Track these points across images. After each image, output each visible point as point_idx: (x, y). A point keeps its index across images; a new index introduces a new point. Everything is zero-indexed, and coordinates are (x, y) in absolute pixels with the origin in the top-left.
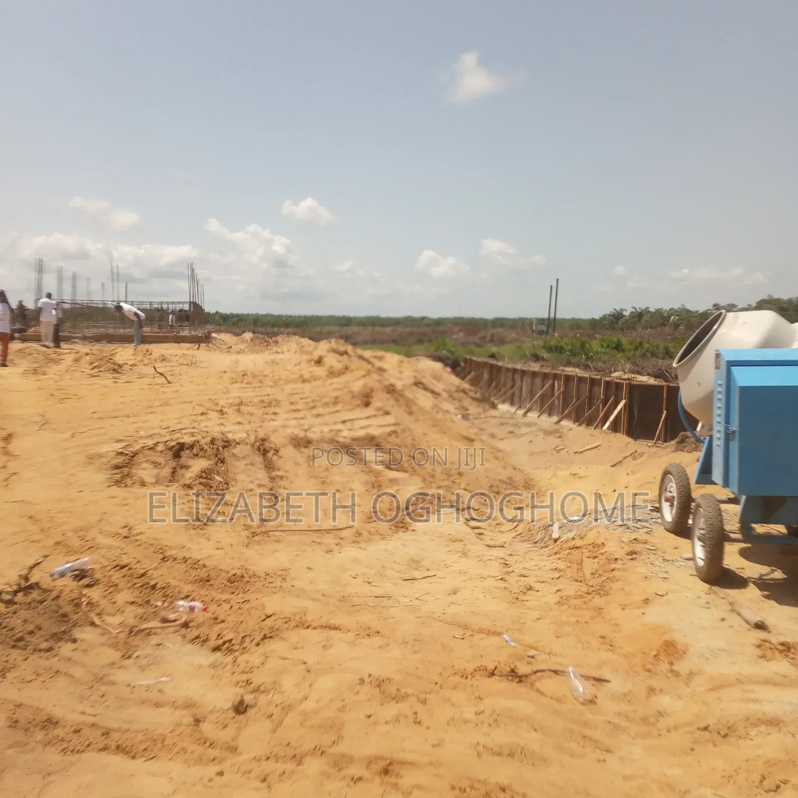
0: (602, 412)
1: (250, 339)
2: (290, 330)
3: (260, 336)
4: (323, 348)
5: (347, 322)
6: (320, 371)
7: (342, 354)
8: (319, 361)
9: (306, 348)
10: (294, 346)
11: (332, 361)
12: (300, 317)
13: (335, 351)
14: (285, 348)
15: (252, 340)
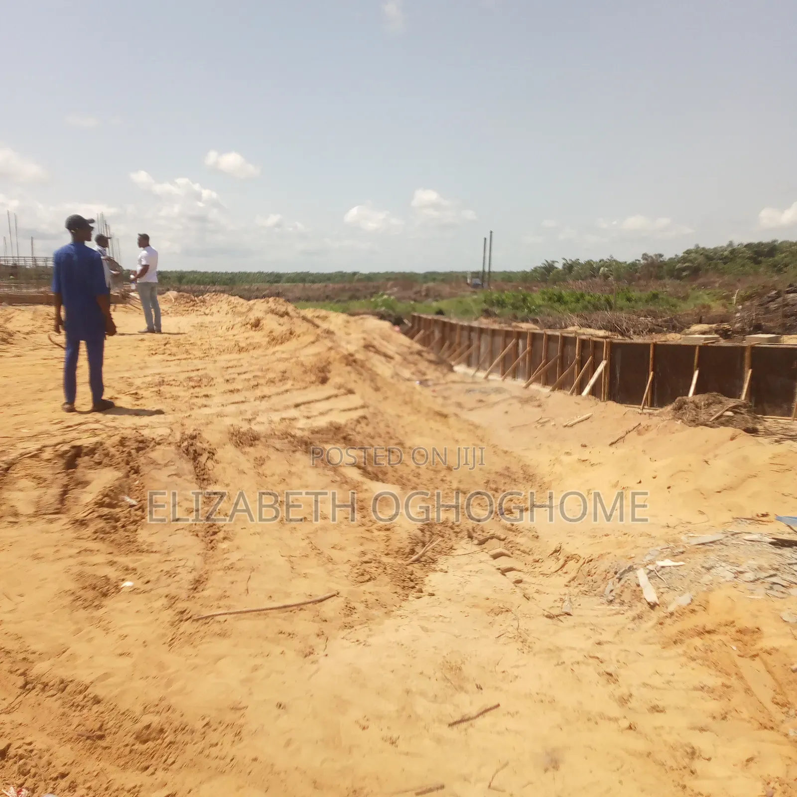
0: (578, 376)
1: (175, 299)
2: (218, 288)
3: (186, 295)
4: (259, 308)
5: (277, 278)
6: (258, 337)
7: (282, 316)
8: (257, 325)
9: (239, 309)
10: (225, 307)
11: (271, 323)
12: (226, 273)
13: (273, 312)
14: (214, 309)
15: (176, 299)
